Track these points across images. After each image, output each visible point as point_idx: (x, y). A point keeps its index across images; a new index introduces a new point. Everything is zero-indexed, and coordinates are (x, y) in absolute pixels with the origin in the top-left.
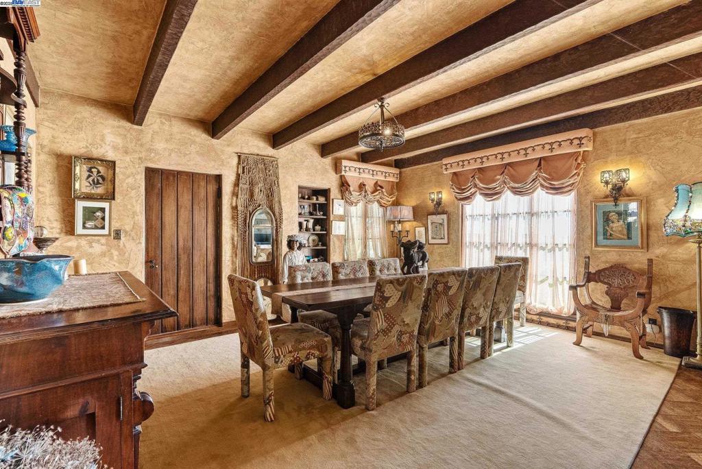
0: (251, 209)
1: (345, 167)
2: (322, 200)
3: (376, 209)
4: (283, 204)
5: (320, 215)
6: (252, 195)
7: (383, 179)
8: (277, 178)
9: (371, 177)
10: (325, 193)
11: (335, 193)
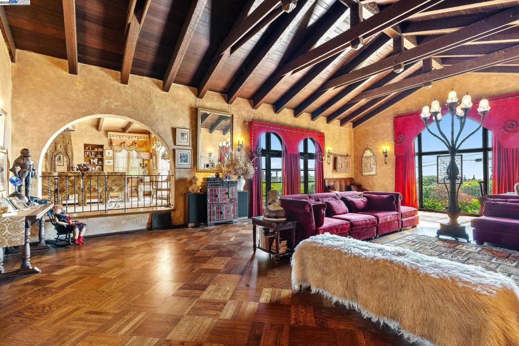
0: (55, 154)
1: (110, 135)
2: (100, 150)
3: (134, 153)
4: (74, 152)
5: (99, 156)
6: (56, 148)
7: (137, 140)
8: (71, 140)
9: (128, 139)
10: (102, 147)
11: (106, 146)
